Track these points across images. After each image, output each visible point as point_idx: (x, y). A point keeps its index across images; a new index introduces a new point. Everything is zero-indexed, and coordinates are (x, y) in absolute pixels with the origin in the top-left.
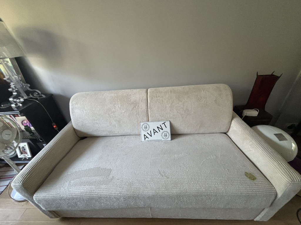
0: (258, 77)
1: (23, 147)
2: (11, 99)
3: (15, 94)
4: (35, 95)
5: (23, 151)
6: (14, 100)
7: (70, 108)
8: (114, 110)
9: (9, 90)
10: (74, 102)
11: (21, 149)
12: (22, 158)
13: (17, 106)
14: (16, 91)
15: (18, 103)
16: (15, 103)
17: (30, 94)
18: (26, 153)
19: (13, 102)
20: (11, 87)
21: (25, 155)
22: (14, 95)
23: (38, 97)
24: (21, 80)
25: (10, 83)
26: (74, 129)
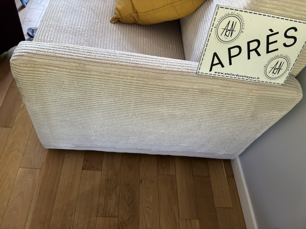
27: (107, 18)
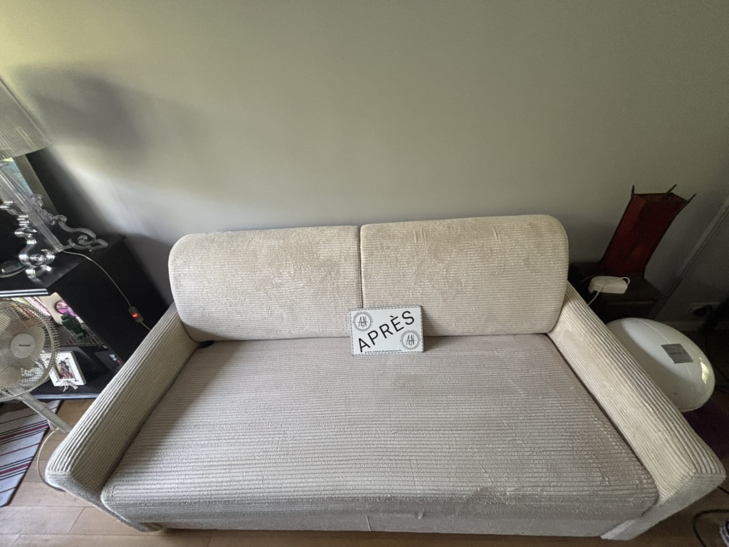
0: (636, 198)
1: (63, 362)
2: (23, 257)
3: (31, 242)
4: (81, 242)
5: (64, 372)
6: (32, 258)
7: (170, 275)
8: (278, 280)
9: (17, 233)
10: (178, 262)
11: (59, 367)
12: (64, 387)
13: (40, 272)
14: (35, 236)
15: (43, 264)
16: (35, 267)
17: (70, 241)
18: (72, 376)
19: (28, 263)
20: (20, 227)
21: (69, 380)
22: (29, 245)
23: (89, 247)
24: (43, 208)
25: (18, 217)
26: (182, 323)
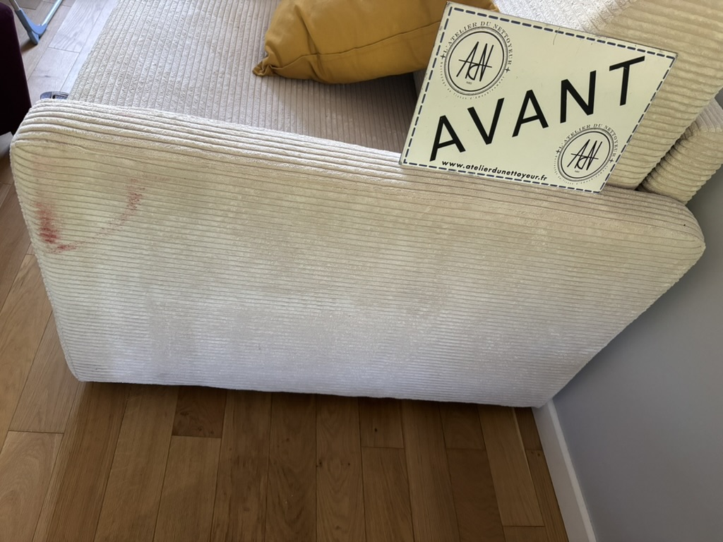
27: (245, 64)
